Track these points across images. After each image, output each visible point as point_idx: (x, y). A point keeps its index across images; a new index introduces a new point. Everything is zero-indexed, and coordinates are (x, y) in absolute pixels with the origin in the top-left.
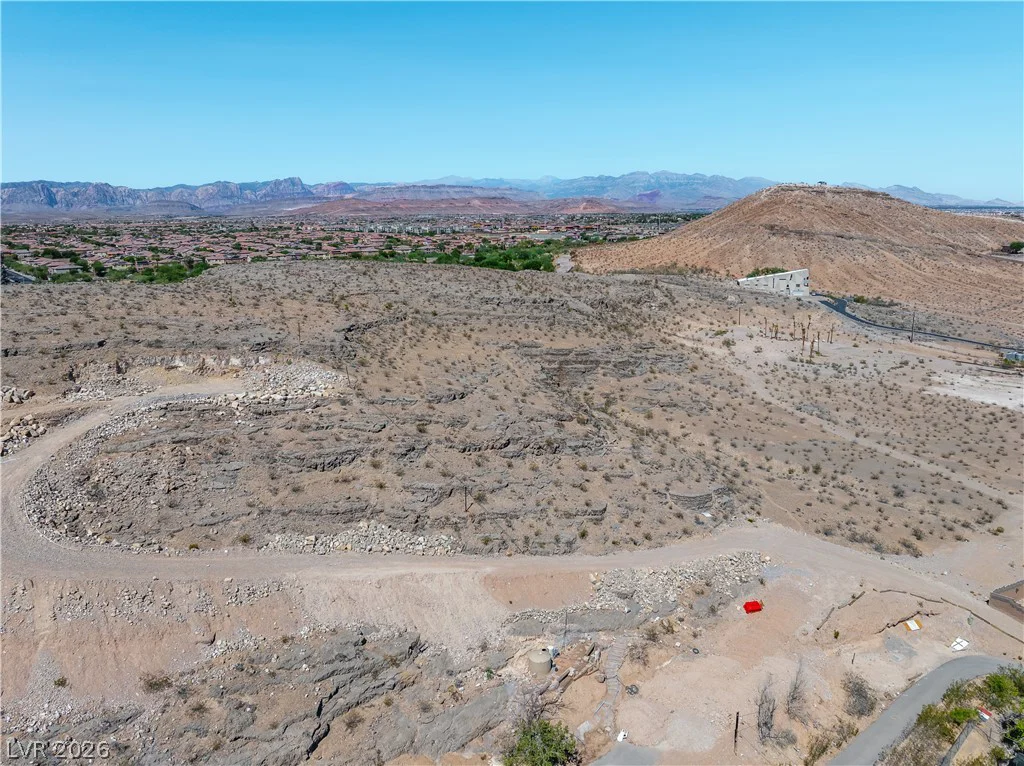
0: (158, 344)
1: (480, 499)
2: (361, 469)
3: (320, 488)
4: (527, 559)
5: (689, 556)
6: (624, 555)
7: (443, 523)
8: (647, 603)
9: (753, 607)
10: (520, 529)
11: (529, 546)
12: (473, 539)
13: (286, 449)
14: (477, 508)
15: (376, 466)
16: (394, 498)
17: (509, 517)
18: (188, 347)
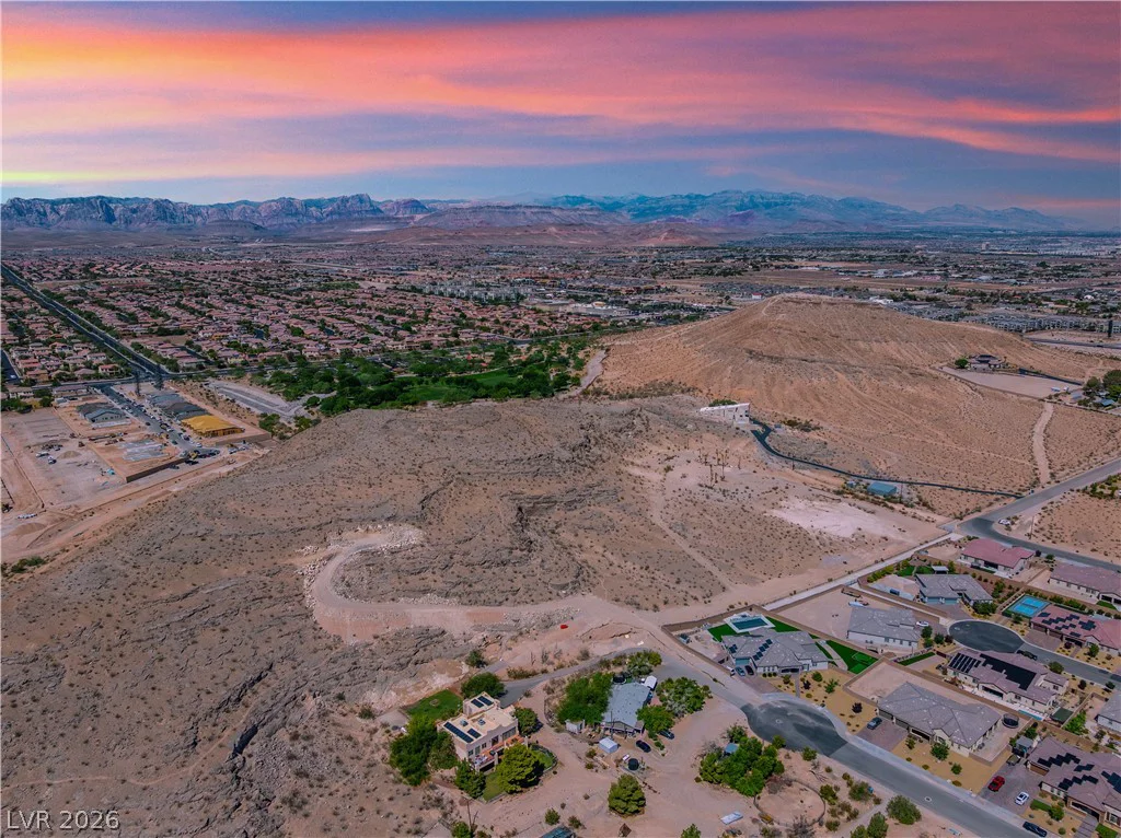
0: (350, 521)
1: (470, 586)
2: (428, 574)
3: (414, 581)
4: (484, 607)
5: (544, 608)
6: (521, 608)
7: (456, 595)
8: (523, 623)
9: (564, 627)
10: (483, 597)
11: (485, 603)
12: (465, 600)
13: (403, 567)
14: (468, 589)
15: (434, 573)
16: (440, 585)
17: (480, 592)
18: (362, 521)
